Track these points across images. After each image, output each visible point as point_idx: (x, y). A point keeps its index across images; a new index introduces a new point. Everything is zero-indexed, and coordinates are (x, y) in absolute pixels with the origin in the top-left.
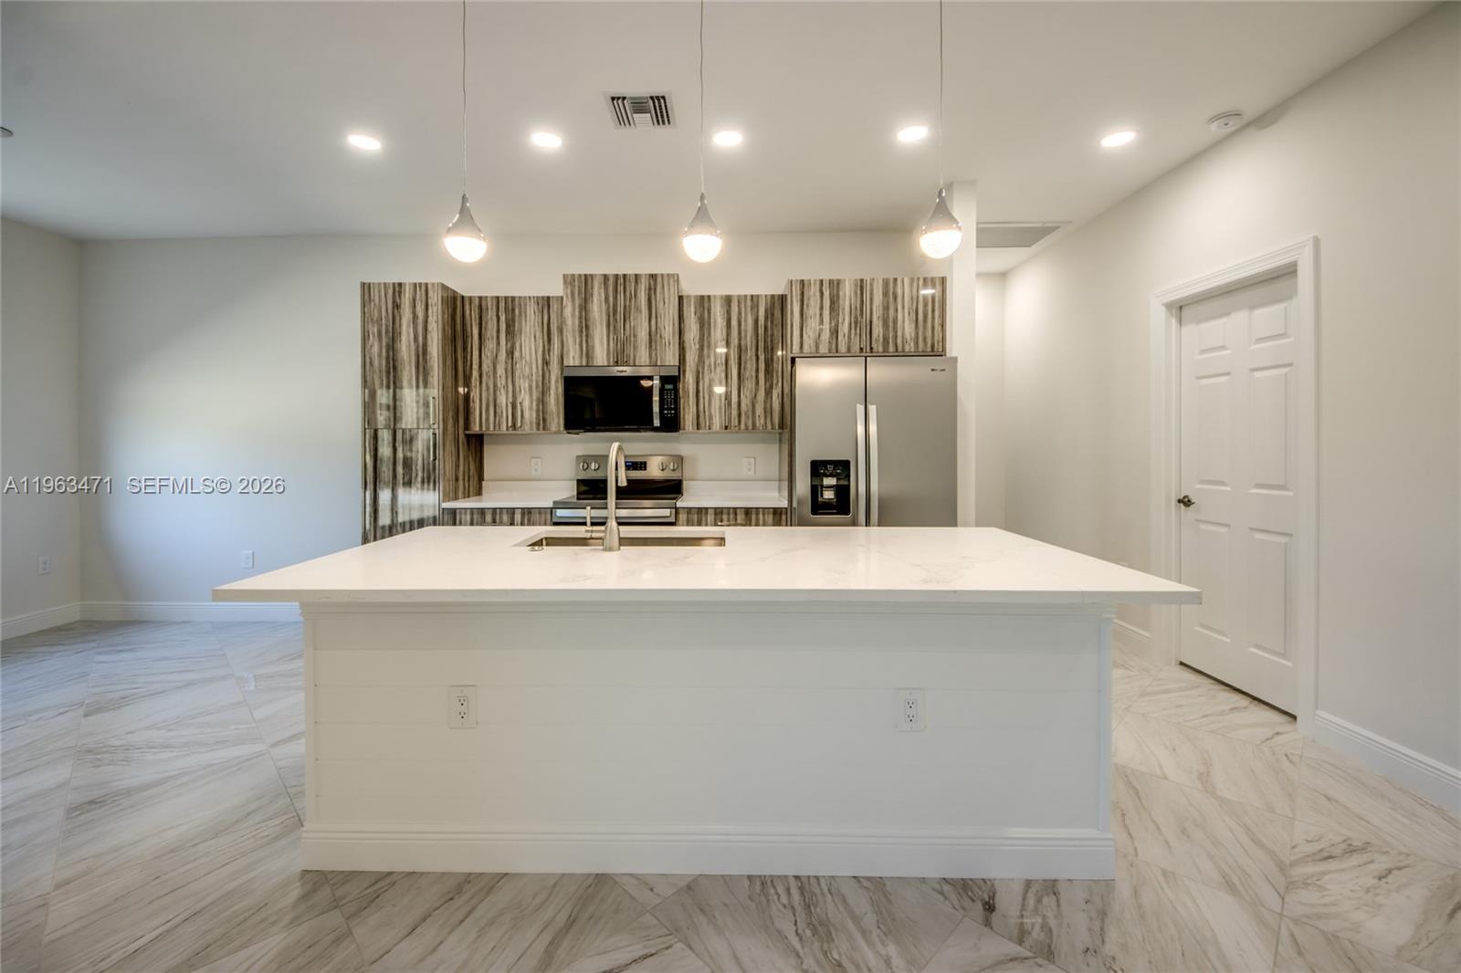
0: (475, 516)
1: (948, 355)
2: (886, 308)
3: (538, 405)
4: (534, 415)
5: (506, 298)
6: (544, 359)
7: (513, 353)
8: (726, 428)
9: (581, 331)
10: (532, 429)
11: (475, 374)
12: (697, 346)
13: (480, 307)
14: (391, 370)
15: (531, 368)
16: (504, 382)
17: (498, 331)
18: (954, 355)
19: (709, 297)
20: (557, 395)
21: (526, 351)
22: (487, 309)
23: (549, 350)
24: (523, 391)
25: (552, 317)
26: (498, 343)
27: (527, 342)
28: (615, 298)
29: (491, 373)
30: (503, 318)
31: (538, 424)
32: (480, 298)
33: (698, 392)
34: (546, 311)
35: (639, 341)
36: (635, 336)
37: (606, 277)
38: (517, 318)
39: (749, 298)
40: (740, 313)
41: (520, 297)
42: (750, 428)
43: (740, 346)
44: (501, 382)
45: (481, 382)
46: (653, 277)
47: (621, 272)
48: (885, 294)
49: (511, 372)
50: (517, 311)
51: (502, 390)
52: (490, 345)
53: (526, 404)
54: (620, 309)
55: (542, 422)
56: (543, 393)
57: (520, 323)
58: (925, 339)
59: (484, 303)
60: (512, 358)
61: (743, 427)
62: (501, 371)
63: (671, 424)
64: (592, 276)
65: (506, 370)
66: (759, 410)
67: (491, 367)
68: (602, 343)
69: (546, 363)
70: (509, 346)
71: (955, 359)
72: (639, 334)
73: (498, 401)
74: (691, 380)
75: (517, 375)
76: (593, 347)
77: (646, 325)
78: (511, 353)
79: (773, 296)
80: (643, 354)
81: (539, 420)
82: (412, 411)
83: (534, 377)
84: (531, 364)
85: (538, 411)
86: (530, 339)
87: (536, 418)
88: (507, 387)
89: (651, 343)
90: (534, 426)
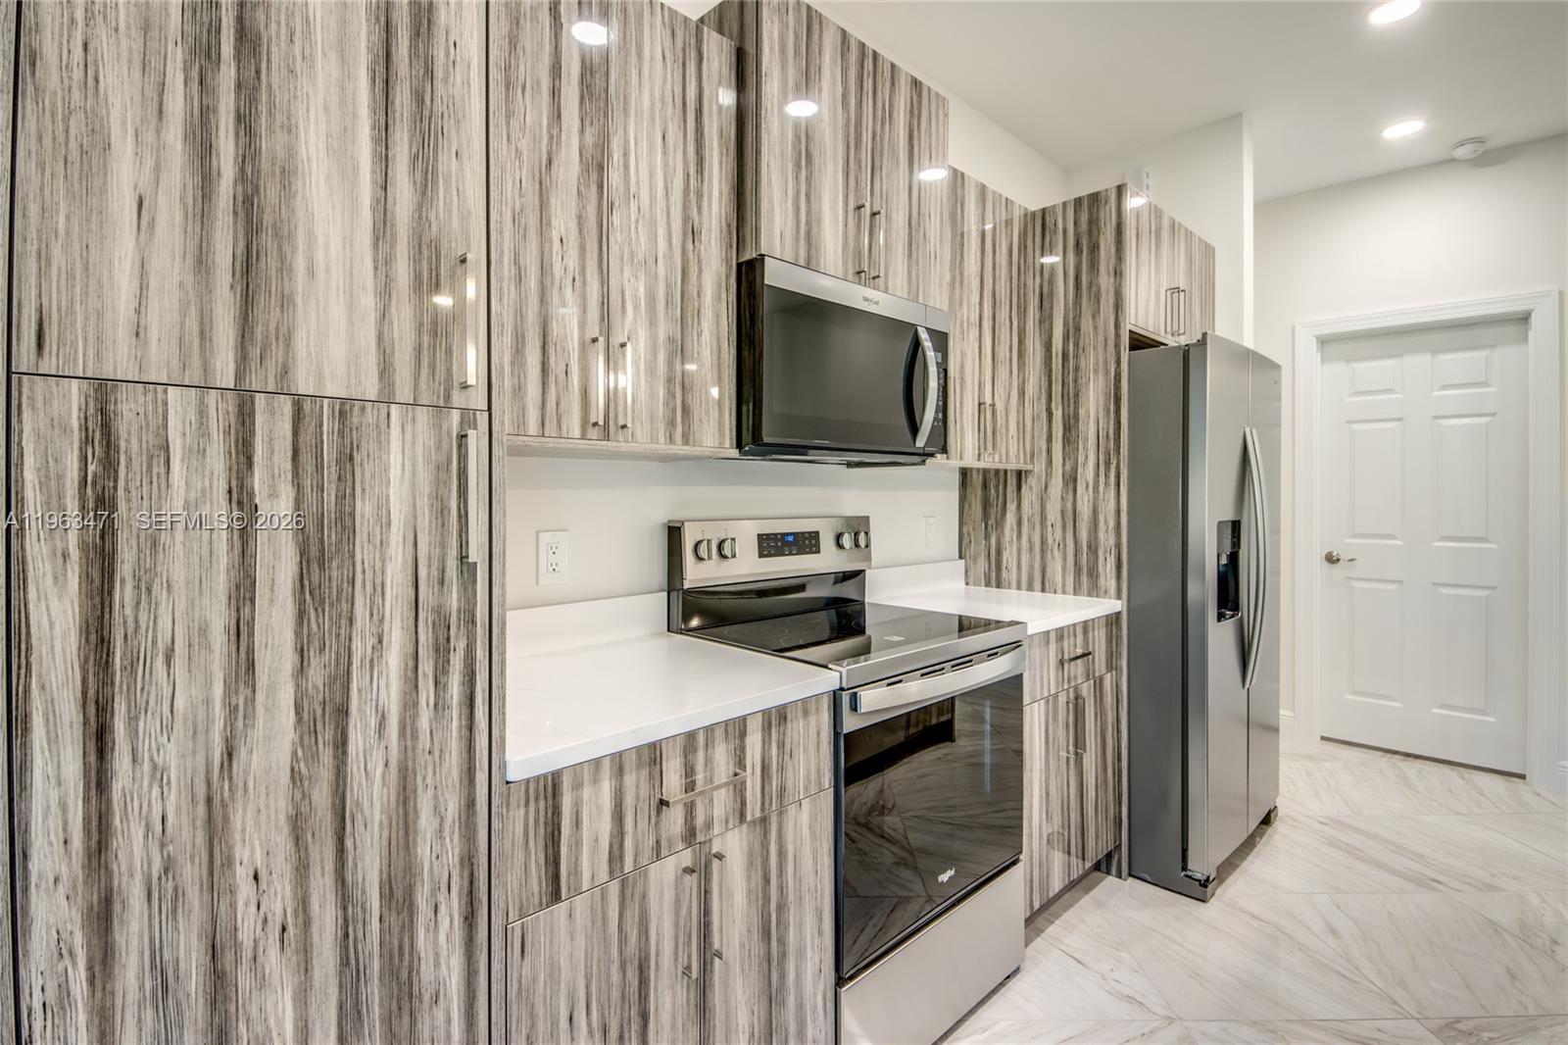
3: (670, 362)
4: (661, 392)
6: (686, 218)
7: (600, 168)
9: (798, 165)
10: (654, 439)
15: (653, 237)
16: (572, 261)
20: (718, 340)
21: (639, 170)
23: (700, 195)
24: (629, 305)
27: (644, 148)
28: (859, 106)
31: (670, 422)
35: (894, 234)
36: (889, 212)
37: (844, 37)
44: (565, 262)
46: (918, 86)
47: (869, 42)
53: (639, 351)
54: (867, 139)
55: (682, 417)
56: (682, 322)
60: (600, 184)
62: (563, 221)
65: (580, 220)
68: (834, 208)
69: (692, 233)
70: (589, 138)
72: (894, 215)
73: (555, 330)
75: (615, 249)
76: (819, 220)
78: (596, 165)
79: (1026, 211)
80: (900, 267)
81: (674, 410)
82: (351, 306)
83: (661, 269)
84: (653, 224)
85: (670, 380)
86: (650, 136)
87: (666, 404)
88: (584, 283)
89: (910, 245)
90: (662, 427)
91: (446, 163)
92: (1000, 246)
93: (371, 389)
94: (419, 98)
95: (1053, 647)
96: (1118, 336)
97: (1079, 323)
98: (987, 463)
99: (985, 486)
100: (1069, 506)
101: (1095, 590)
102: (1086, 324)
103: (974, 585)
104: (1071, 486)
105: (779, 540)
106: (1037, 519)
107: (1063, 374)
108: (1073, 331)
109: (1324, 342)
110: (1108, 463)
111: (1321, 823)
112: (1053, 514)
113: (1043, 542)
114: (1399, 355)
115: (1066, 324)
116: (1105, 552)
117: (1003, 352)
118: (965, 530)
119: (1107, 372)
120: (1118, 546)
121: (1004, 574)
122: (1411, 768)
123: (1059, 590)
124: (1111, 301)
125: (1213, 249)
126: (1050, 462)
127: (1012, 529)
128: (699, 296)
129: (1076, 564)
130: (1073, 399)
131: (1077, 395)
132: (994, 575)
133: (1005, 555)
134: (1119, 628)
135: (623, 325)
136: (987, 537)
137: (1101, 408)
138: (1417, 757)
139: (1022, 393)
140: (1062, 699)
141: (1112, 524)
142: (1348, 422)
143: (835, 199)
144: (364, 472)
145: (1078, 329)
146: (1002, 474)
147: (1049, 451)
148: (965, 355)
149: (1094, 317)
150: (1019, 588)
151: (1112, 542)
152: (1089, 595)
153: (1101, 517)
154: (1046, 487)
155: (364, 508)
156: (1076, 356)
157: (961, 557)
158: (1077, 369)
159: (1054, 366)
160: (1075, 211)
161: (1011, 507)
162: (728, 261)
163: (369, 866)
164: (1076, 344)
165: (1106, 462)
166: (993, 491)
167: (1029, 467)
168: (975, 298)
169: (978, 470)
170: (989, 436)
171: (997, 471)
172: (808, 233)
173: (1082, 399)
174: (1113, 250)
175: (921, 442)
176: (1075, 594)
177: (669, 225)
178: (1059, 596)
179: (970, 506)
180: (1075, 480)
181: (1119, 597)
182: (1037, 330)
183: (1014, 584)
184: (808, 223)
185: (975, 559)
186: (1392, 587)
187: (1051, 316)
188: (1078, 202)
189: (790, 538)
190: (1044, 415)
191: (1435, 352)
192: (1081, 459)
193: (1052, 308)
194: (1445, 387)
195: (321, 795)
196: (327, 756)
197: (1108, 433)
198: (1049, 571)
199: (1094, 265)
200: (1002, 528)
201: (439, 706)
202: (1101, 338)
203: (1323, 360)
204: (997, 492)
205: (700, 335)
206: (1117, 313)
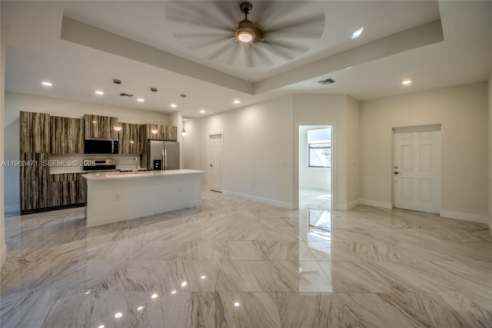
0: (61, 176)
1: (177, 141)
2: (166, 131)
3: (75, 147)
4: (74, 149)
5: (65, 118)
6: (77, 134)
7: (67, 133)
8: (130, 153)
9: (91, 129)
10: (73, 153)
11: (54, 137)
12: (122, 134)
13: (56, 119)
14: (31, 136)
15: (73, 137)
16: (64, 140)
17: (62, 126)
18: (179, 141)
19: (125, 123)
20: (82, 145)
21: (71, 132)
22: (58, 120)
23: (79, 133)
24: (70, 143)
25: (80, 124)
26: (62, 130)
27: (72, 130)
28: (101, 121)
29: (60, 138)
30: (64, 123)
31: (75, 152)
32: (56, 117)
33: (122, 144)
34: (78, 123)
35: (108, 132)
36: (106, 131)
37: (98, 116)
38: (68, 124)
39: (135, 125)
40: (133, 128)
41: (70, 118)
42: (136, 153)
43: (133, 135)
44: (63, 140)
45: (56, 140)
46: (112, 118)
47: (102, 115)
48: (166, 129)
49: (66, 137)
50: (69, 122)
51: (63, 142)
52: (59, 130)
53: (72, 146)
54: (102, 125)
55: (77, 151)
56: (77, 143)
57: (70, 125)
58: (173, 138)
59: (57, 118)
60: (67, 134)
61: (134, 153)
62: (63, 137)
63: (116, 152)
64: (94, 116)
65: (65, 137)
66: (138, 149)
67: (59, 136)
68: (97, 132)
69: (78, 136)
70: (66, 130)
71: (179, 142)
73: (62, 145)
74: (121, 142)
75: (68, 138)
76: (94, 133)
77: (109, 129)
78: (66, 132)
79: (141, 125)
82: (39, 148)
83: (74, 139)
86: (73, 129)
88: (65, 142)
91: (46, 139)
92: (134, 130)
93: (40, 152)
94: (43, 136)
110: (146, 154)
125: (176, 127)
128: (79, 141)
144: (40, 157)
155: (40, 158)
163: (40, 177)
167: (142, 154)
172: (92, 134)
174: (147, 130)
177: (75, 136)
195: (37, 173)
196: (37, 171)
201: (45, 169)
204: (142, 157)
205: (79, 145)
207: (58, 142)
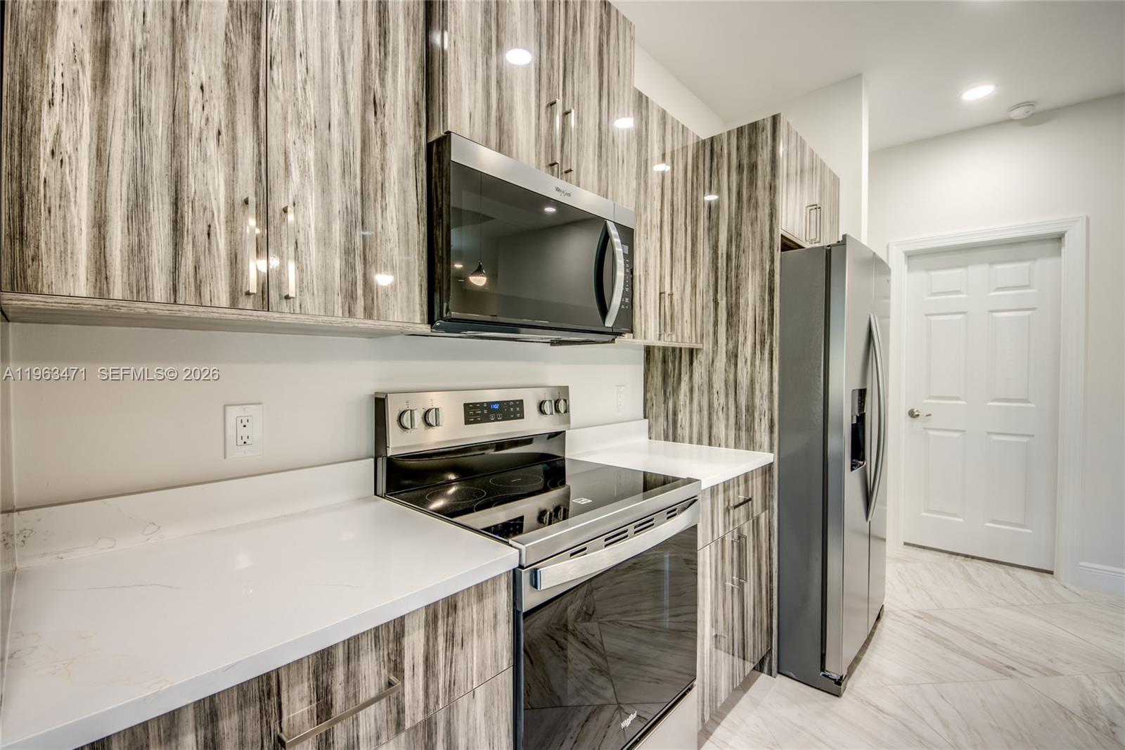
4: (337, 264)
6: (366, 89)
9: (487, 51)
10: (327, 310)
15: (326, 100)
16: (217, 111)
20: (406, 215)
23: (383, 69)
31: (350, 296)
40: (673, 147)
43: (672, 204)
44: (207, 112)
51: (211, 145)
54: (559, 41)
62: (204, 66)
65: (229, 69)
66: (687, 312)
69: (374, 104)
72: (585, 117)
73: (192, 186)
74: (640, 243)
75: (275, 107)
76: (511, 108)
78: (251, 15)
80: (591, 166)
81: (354, 283)
83: (336, 135)
84: (325, 88)
85: (348, 252)
87: (344, 276)
88: (234, 139)
89: (600, 147)
90: (339, 300)
95: (721, 496)
96: (772, 239)
97: (740, 229)
98: (667, 342)
99: (664, 361)
100: (731, 377)
101: (751, 445)
102: (746, 230)
103: (656, 439)
104: (733, 361)
105: (485, 408)
106: (705, 387)
107: (727, 271)
108: (735, 236)
109: (910, 256)
110: (763, 343)
111: (915, 616)
112: (718, 384)
113: (710, 406)
114: (965, 266)
115: (729, 230)
116: (760, 414)
117: (679, 251)
118: (649, 395)
119: (763, 269)
120: (771, 409)
121: (679, 431)
122: (971, 566)
123: (723, 443)
124: (767, 211)
125: (839, 179)
126: (716, 342)
127: (685, 396)
128: (382, 169)
129: (736, 423)
130: (734, 290)
131: (738, 288)
132: (671, 431)
133: (680, 416)
134: (771, 476)
135: (287, 190)
136: (666, 401)
137: (758, 298)
138: (973, 558)
139: (694, 286)
140: (728, 539)
141: (766, 392)
142: (927, 315)
143: (527, 93)
145: (739, 235)
146: (678, 351)
147: (715, 333)
148: (648, 249)
149: (752, 224)
150: (691, 442)
151: (766, 406)
152: (747, 449)
153: (757, 386)
154: (713, 361)
156: (738, 257)
157: (645, 417)
158: (738, 267)
159: (719, 265)
160: (738, 138)
161: (685, 378)
162: (416, 139)
164: (738, 247)
165: (761, 342)
166: (670, 365)
167: (699, 346)
168: (657, 205)
169: (659, 348)
170: (667, 321)
171: (674, 349)
172: (500, 119)
173: (742, 291)
174: (768, 169)
175: (610, 322)
176: (736, 447)
177: (345, 93)
178: (723, 449)
179: (652, 377)
180: (736, 356)
181: (771, 450)
182: (706, 236)
183: (687, 439)
184: (499, 109)
185: (657, 418)
186: (957, 435)
187: (717, 225)
188: (740, 131)
189: (496, 407)
190: (711, 305)
191: (992, 263)
192: (741, 339)
193: (718, 218)
194: (998, 289)
197: (763, 318)
198: (714, 430)
199: (752, 182)
200: (678, 395)
202: (758, 241)
203: (909, 269)
204: (674, 365)
205: (384, 209)
206: (772, 221)
207: (140, 121)
